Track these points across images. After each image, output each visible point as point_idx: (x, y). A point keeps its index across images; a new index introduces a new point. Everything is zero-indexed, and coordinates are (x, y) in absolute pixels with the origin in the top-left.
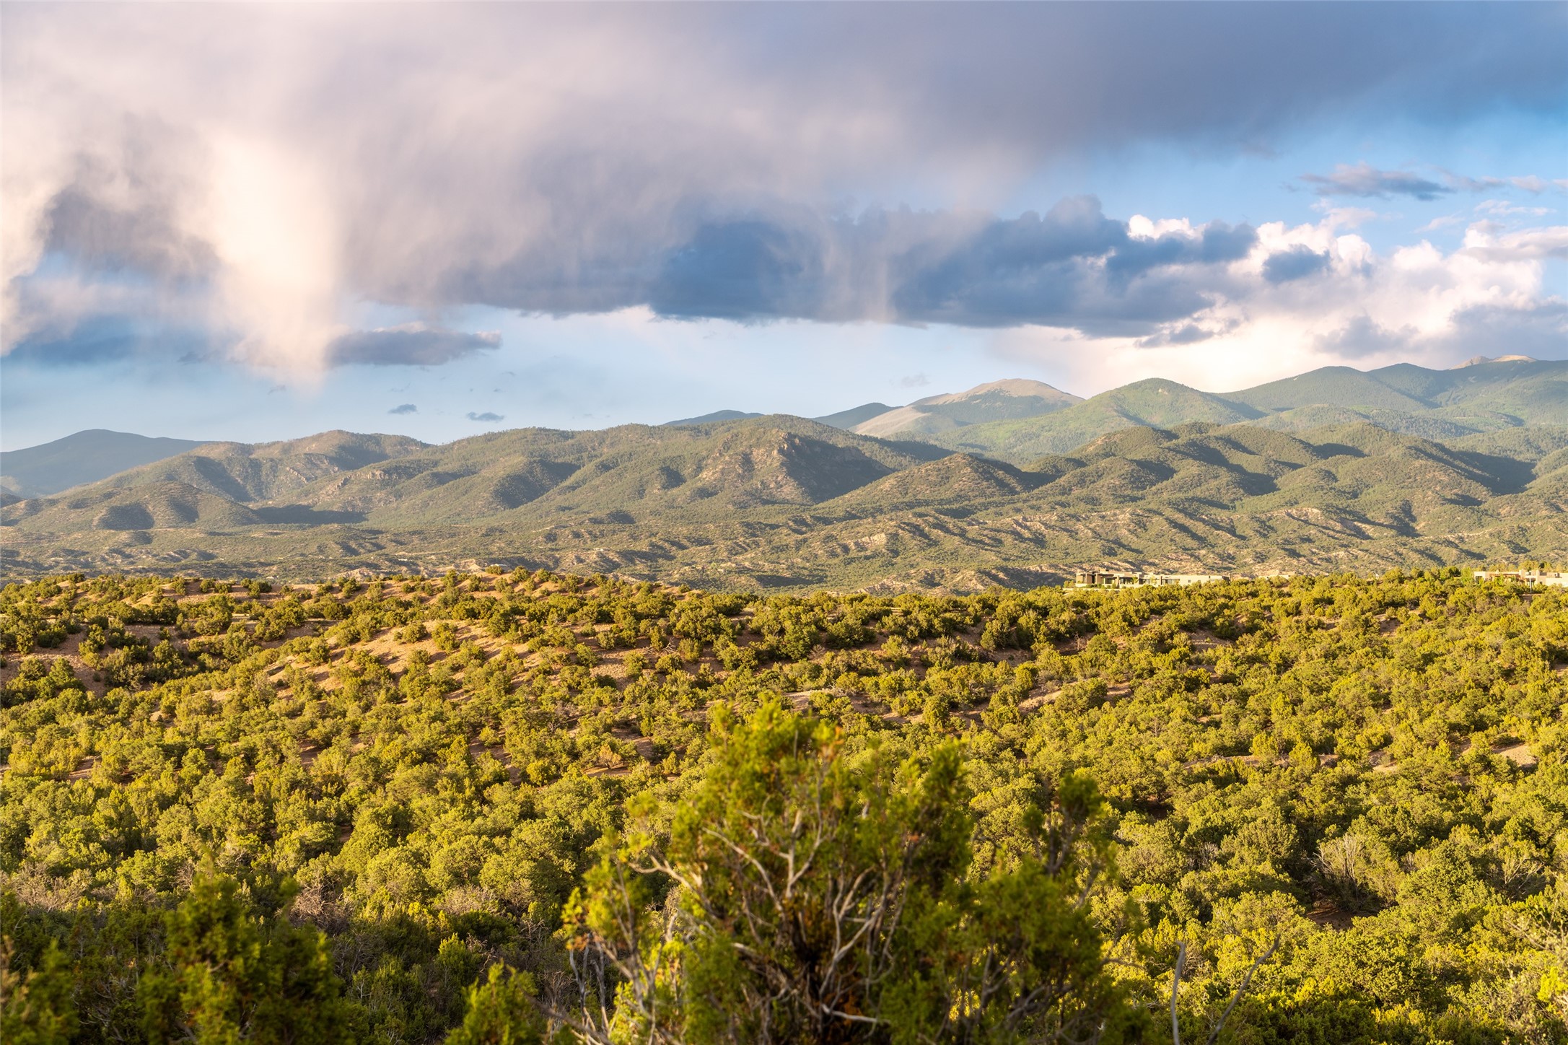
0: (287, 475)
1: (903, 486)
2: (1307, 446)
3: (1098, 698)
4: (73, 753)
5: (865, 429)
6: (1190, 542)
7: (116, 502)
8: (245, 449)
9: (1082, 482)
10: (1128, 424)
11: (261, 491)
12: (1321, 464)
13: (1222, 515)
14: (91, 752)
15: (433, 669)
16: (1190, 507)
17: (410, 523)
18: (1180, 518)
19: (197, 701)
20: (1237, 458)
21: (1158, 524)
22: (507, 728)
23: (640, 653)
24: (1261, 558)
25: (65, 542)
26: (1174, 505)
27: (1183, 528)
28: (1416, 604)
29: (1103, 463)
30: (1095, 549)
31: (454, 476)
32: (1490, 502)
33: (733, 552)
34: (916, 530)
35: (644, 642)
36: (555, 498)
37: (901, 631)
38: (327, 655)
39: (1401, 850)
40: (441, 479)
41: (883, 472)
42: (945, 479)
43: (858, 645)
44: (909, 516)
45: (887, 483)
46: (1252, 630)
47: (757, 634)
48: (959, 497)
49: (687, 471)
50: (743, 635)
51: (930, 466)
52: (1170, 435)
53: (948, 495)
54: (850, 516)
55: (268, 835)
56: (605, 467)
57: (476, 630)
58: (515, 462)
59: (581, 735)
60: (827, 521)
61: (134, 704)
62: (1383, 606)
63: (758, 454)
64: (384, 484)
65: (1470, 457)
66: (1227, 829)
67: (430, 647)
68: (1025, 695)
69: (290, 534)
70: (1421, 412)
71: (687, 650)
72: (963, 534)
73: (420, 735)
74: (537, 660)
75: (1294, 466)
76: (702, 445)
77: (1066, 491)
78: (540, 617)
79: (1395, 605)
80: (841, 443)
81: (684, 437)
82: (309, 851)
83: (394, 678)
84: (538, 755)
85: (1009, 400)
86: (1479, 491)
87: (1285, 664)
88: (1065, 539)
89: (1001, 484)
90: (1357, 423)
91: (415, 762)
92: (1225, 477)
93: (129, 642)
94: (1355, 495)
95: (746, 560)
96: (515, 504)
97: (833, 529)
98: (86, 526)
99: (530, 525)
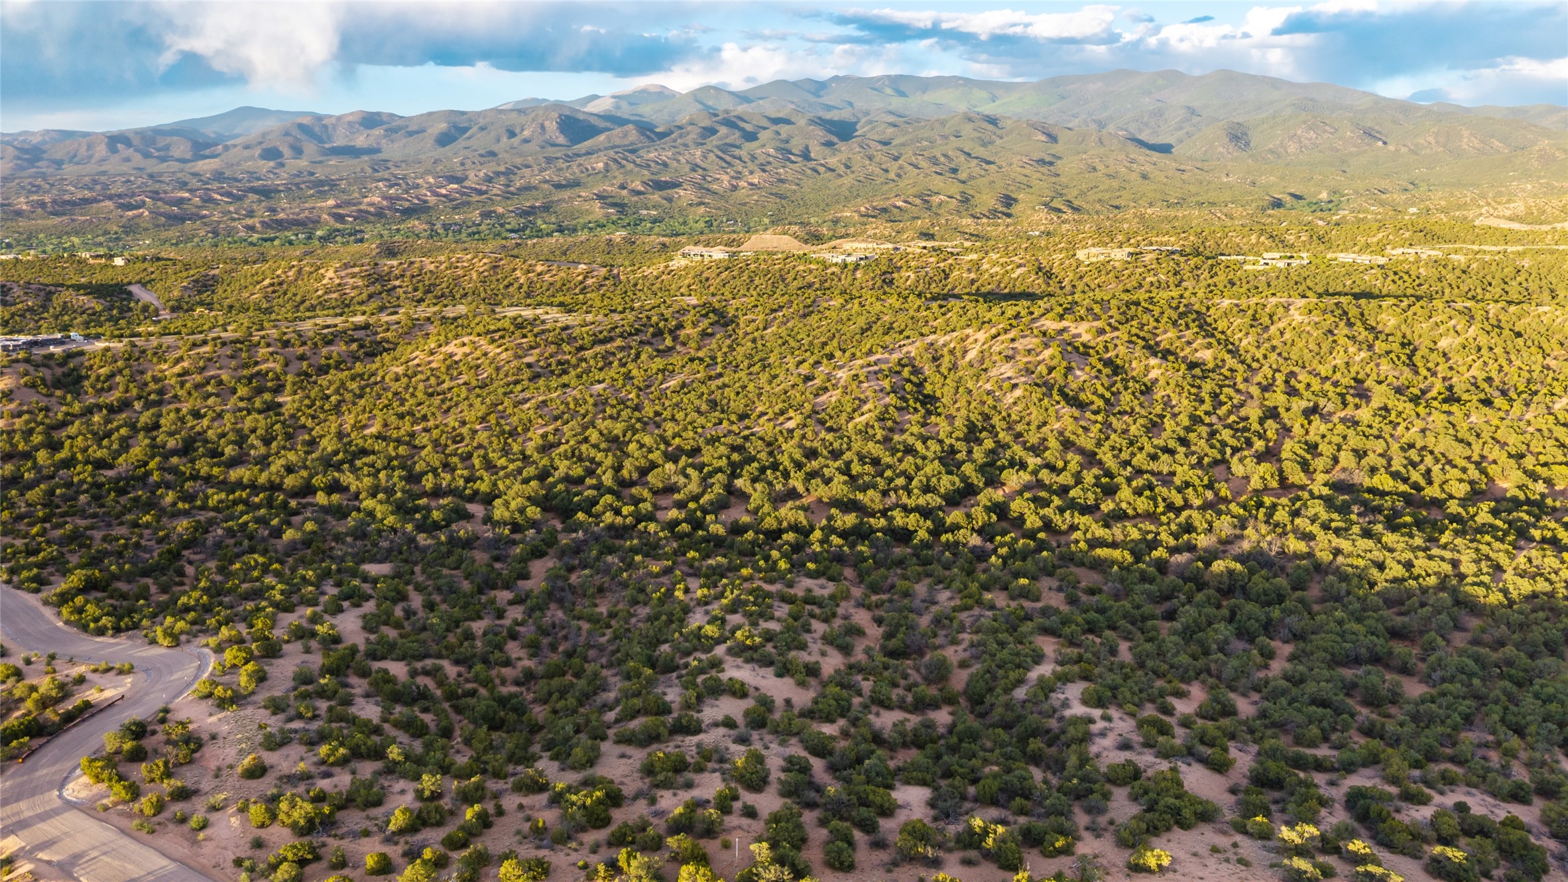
0: (341, 131)
1: (609, 139)
2: (769, 119)
5: (590, 106)
6: (725, 166)
7: (264, 146)
8: (319, 118)
9: (681, 136)
10: (700, 108)
11: (330, 139)
12: (775, 128)
13: (737, 152)
16: (725, 148)
18: (720, 153)
20: (742, 124)
21: (712, 157)
24: (752, 173)
25: (246, 167)
26: (717, 147)
27: (721, 159)
29: (689, 127)
30: (687, 168)
31: (417, 132)
32: (839, 145)
33: (542, 170)
34: (615, 161)
36: (461, 143)
40: (411, 134)
42: (626, 134)
43: (608, 342)
44: (612, 154)
45: (602, 137)
46: (732, 323)
48: (632, 144)
49: (517, 131)
51: (618, 129)
52: (716, 114)
53: (628, 142)
54: (588, 153)
56: (482, 129)
58: (443, 126)
60: (579, 155)
63: (547, 124)
64: (385, 136)
65: (831, 122)
69: (350, 162)
70: (813, 100)
72: (634, 162)
75: (765, 129)
76: (522, 119)
77: (675, 140)
80: (581, 117)
81: (515, 115)
85: (650, 93)
86: (835, 139)
88: (675, 164)
89: (648, 136)
92: (738, 134)
94: (787, 142)
95: (547, 175)
96: (444, 146)
97: (580, 160)
98: (251, 158)
99: (453, 156)
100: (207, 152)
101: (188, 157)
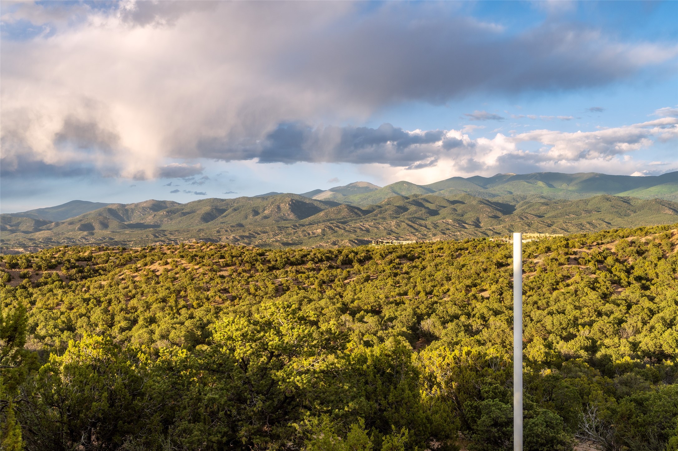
0: (137, 214)
1: (326, 215)
2: (448, 201)
3: (367, 279)
4: (56, 301)
5: (315, 198)
6: (413, 231)
7: (83, 222)
8: (123, 206)
9: (381, 213)
10: (395, 195)
11: (128, 218)
12: (452, 206)
13: (423, 222)
14: (62, 301)
15: (169, 274)
16: (413, 220)
17: (175, 228)
18: (410, 223)
19: (97, 285)
20: (427, 205)
21: (403, 225)
22: (189, 291)
23: (233, 268)
24: (434, 235)
25: (67, 235)
26: (409, 219)
27: (411, 226)
28: (467, 249)
29: (387, 207)
30: (385, 233)
31: (189, 213)
32: (502, 217)
33: (275, 235)
34: (330, 228)
35: (234, 264)
36: (220, 219)
37: (313, 260)
38: (137, 270)
39: (444, 323)
40: (184, 214)
41: (320, 210)
42: (339, 212)
43: (300, 264)
44: (328, 224)
45: (322, 214)
46: (418, 258)
47: (269, 261)
48: (343, 218)
49: (260, 211)
50: (264, 262)
51: (335, 208)
52: (407, 198)
53: (340, 217)
54: (310, 224)
55: (111, 325)
56: (235, 210)
57: (183, 262)
58: (207, 209)
59: (210, 293)
60: (303, 226)
61: (77, 286)
62: (457, 250)
63: (282, 205)
64: (167, 216)
65: (497, 204)
66: (396, 318)
67: (169, 267)
68: (346, 279)
69: (138, 232)
70: (482, 190)
71: (247, 267)
72: (344, 229)
73: (162, 293)
74: (201, 270)
75: (445, 207)
76: (265, 203)
77: (376, 215)
78: (203, 257)
79: (461, 249)
80: (307, 201)
81: (259, 200)
82: (122, 330)
83: (158, 276)
84: (197, 299)
85: (359, 188)
86: (499, 214)
87: (424, 268)
88: (376, 230)
89: (356, 213)
90: (463, 194)
91: (160, 302)
92: (424, 210)
93: (77, 267)
94: (463, 216)
95: (278, 238)
96: (207, 222)
97: (305, 228)
98: (74, 230)
99: (212, 228)
100: (44, 227)
101: (30, 230)
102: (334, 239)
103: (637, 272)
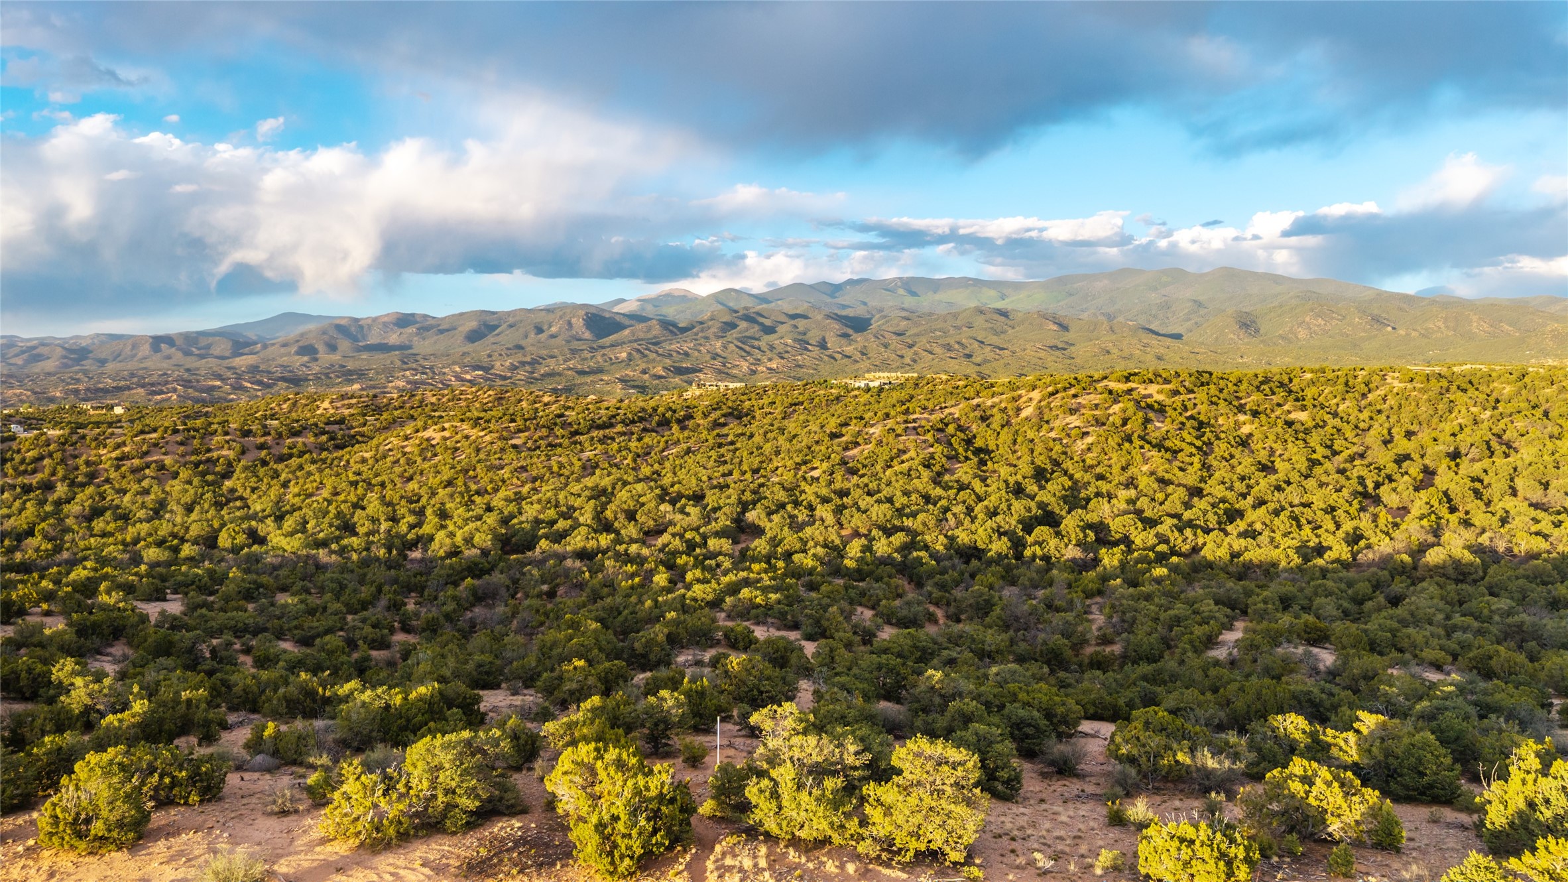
0: (376, 330)
1: (633, 334)
2: (787, 315)
3: (688, 451)
4: (315, 484)
5: (616, 309)
6: (744, 354)
7: (301, 344)
8: (356, 320)
9: (702, 331)
10: (720, 307)
11: (364, 338)
12: (793, 322)
13: (756, 343)
14: (321, 483)
15: (448, 443)
16: (744, 340)
17: (429, 351)
18: (739, 344)
19: (357, 457)
20: (761, 320)
21: (731, 347)
22: (478, 470)
23: (526, 434)
24: (770, 360)
25: (281, 361)
26: (738, 339)
27: (741, 348)
28: (802, 403)
29: (710, 323)
30: (708, 357)
31: (448, 330)
32: (855, 336)
33: (565, 361)
34: (638, 351)
35: (527, 429)
36: (490, 339)
37: (623, 422)
38: (407, 438)
39: (770, 514)
40: (442, 332)
41: (624, 327)
42: (649, 329)
43: (608, 427)
44: (635, 345)
45: (626, 332)
46: (747, 415)
47: (570, 424)
48: (655, 337)
49: (545, 327)
50: (564, 425)
51: (642, 325)
52: (736, 312)
53: (651, 336)
54: (612, 346)
55: (394, 519)
56: (511, 326)
57: (464, 427)
58: (473, 324)
59: (505, 473)
60: (603, 348)
61: (333, 460)
62: (791, 405)
63: (574, 321)
64: (417, 334)
65: (846, 318)
66: (720, 508)
67: (447, 434)
68: (663, 451)
69: (379, 356)
70: (829, 300)
71: (544, 432)
72: (657, 352)
73: (447, 474)
74: (488, 438)
75: (783, 323)
76: (551, 317)
77: (696, 334)
78: (488, 421)
79: (795, 404)
80: (607, 315)
81: (543, 313)
82: (412, 527)
83: (433, 446)
84: (491, 482)
85: (674, 297)
86: (850, 331)
87: (751, 436)
88: (696, 354)
89: (671, 332)
90: (806, 305)
91: (445, 487)
92: (757, 328)
93: (327, 433)
94: (805, 334)
95: (571, 364)
96: (473, 342)
97: (603, 351)
98: (289, 354)
99: (480, 350)
100: (246, 350)
101: (227, 354)
102: (643, 366)
103: (979, 443)
